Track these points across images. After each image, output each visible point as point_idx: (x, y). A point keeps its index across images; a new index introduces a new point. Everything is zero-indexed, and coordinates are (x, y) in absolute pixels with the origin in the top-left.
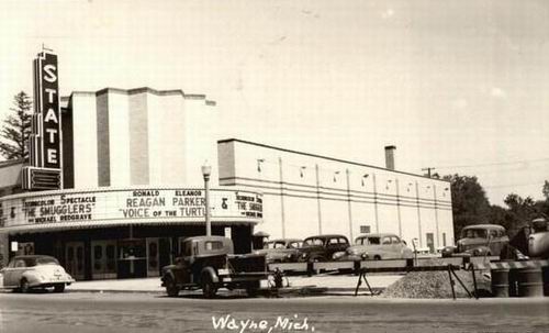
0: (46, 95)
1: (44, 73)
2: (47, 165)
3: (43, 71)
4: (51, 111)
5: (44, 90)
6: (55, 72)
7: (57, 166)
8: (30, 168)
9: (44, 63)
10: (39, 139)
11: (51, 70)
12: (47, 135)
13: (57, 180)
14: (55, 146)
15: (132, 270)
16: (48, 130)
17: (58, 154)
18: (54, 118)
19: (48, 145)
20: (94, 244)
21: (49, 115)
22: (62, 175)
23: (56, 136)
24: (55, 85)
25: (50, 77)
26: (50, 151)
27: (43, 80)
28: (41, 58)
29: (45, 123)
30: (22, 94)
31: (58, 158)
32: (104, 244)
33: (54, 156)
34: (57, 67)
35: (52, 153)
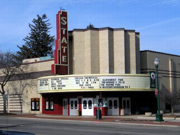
0: (62, 31)
1: (61, 21)
2: (62, 63)
3: (61, 19)
4: (64, 38)
5: (61, 29)
6: (66, 20)
7: (67, 63)
8: (55, 64)
9: (61, 16)
10: (59, 51)
11: (64, 19)
12: (62, 49)
13: (67, 70)
14: (66, 54)
16: (63, 47)
17: (67, 58)
18: (65, 41)
19: (63, 54)
21: (63, 40)
23: (66, 49)
24: (66, 26)
25: (64, 22)
27: (61, 24)
28: (60, 14)
29: (61, 44)
31: (67, 60)
33: (65, 59)
34: (67, 18)
35: (65, 58)
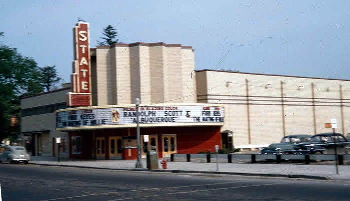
0: (81, 49)
1: (80, 36)
2: (82, 91)
3: (79, 35)
4: (84, 59)
5: (79, 46)
6: (86, 35)
7: (88, 91)
8: (71, 93)
9: (80, 30)
10: (76, 76)
11: (83, 34)
12: (81, 73)
13: (88, 100)
14: (87, 79)
15: (130, 155)
16: (82, 70)
17: (89, 85)
18: (86, 63)
19: (82, 79)
20: (111, 138)
21: (82, 61)
22: (91, 97)
23: (87, 73)
24: (86, 43)
25: (83, 38)
26: (83, 83)
27: (79, 40)
28: (77, 27)
29: (80, 66)
30: (110, 27)
31: (88, 87)
32: (116, 139)
33: (86, 86)
34: (87, 31)
35: (85, 84)
